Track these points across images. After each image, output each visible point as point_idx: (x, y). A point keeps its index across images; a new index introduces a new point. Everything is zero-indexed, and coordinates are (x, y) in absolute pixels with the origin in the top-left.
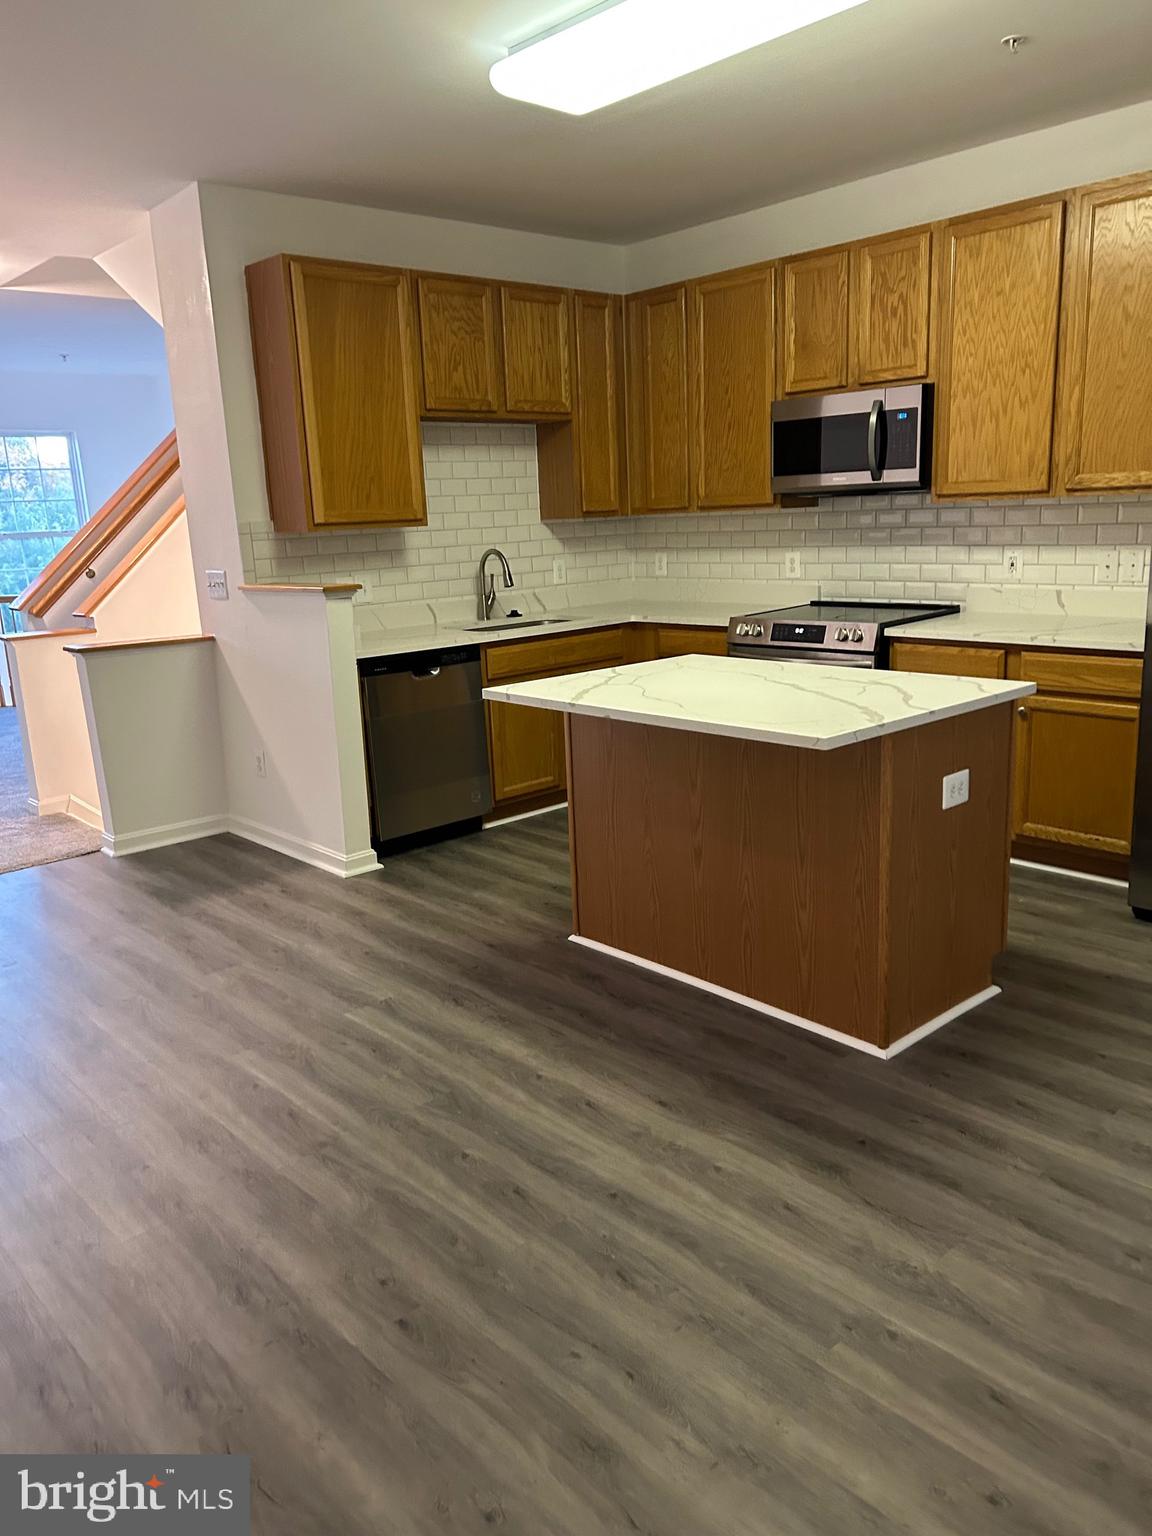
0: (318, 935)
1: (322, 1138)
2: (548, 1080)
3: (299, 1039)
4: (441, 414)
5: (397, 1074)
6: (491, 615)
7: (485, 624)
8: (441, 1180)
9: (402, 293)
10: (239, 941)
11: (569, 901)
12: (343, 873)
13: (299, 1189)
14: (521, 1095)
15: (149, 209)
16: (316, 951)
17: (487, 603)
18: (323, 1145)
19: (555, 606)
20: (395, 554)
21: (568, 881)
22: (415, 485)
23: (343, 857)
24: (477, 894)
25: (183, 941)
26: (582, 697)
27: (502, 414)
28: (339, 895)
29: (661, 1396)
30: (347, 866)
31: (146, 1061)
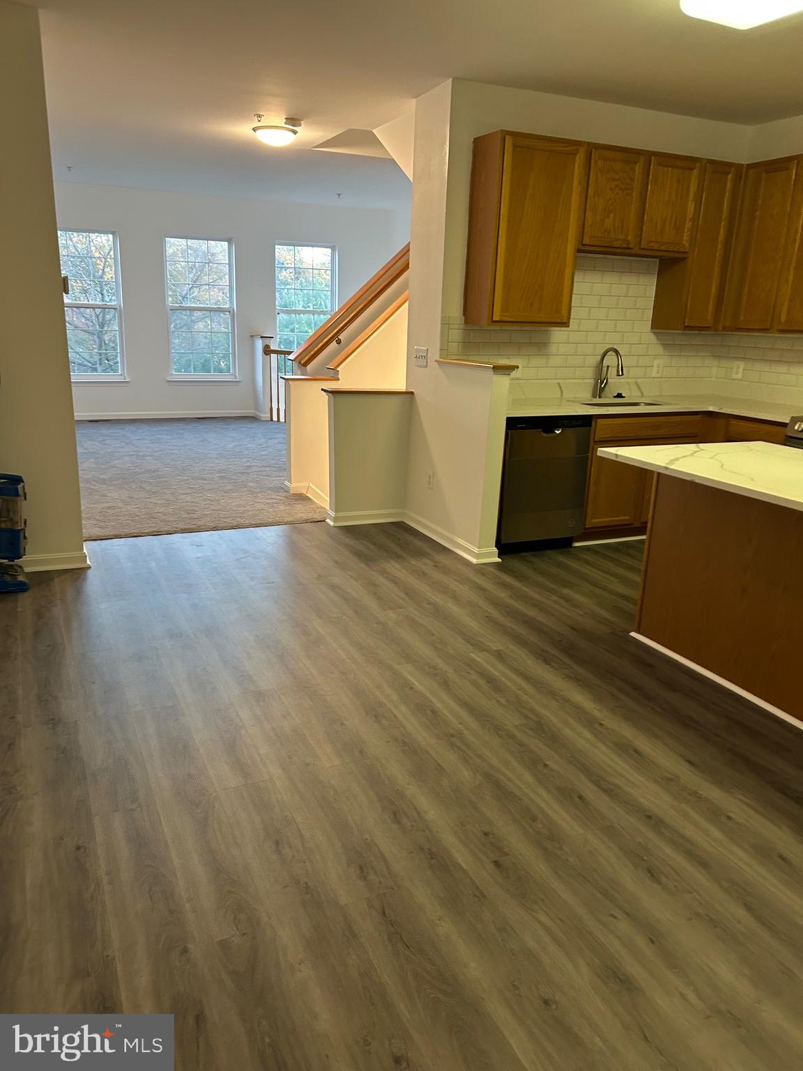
0: (455, 598)
1: (452, 731)
2: (607, 729)
3: (441, 664)
4: (592, 248)
5: (503, 701)
6: (603, 395)
7: (598, 401)
8: (529, 778)
9: (579, 160)
10: (406, 594)
11: (634, 609)
12: (474, 561)
13: (436, 761)
14: (588, 735)
15: (416, 98)
16: (454, 609)
17: (600, 386)
18: (453, 736)
19: (650, 393)
20: (541, 346)
21: (635, 594)
22: (565, 299)
23: (476, 550)
24: (566, 591)
25: (372, 586)
26: (673, 464)
27: (636, 251)
28: (471, 575)
29: (673, 961)
30: (477, 556)
31: (346, 658)
